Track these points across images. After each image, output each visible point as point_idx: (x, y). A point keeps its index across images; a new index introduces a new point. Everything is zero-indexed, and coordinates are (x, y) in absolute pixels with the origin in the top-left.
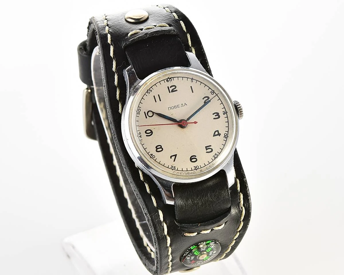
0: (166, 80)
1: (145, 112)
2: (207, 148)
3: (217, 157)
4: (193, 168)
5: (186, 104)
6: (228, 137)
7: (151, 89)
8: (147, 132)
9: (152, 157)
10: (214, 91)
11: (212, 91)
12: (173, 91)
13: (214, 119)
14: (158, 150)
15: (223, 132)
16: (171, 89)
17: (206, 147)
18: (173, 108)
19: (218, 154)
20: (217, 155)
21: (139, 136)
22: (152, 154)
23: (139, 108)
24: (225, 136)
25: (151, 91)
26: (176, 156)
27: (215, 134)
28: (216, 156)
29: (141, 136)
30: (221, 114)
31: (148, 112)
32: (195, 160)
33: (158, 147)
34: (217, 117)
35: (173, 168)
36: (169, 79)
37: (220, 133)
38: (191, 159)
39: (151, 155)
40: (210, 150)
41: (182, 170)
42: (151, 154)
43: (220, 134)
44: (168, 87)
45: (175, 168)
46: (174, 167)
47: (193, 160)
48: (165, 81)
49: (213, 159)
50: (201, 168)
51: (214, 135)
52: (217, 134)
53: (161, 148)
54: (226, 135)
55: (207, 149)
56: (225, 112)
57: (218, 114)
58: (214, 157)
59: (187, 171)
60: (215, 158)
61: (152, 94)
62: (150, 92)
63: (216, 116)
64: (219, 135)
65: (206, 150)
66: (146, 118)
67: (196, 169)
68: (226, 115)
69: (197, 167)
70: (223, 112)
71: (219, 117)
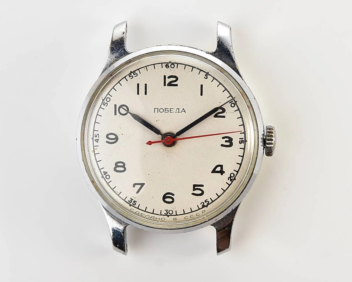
0: (166, 64)
1: (115, 106)
2: (196, 187)
3: (207, 206)
4: (164, 212)
5: (185, 111)
6: (235, 179)
7: (137, 72)
8: (110, 136)
9: (104, 176)
10: (237, 102)
11: (234, 102)
12: (170, 84)
13: (222, 145)
14: (118, 169)
15: (228, 170)
16: (168, 81)
17: (194, 186)
18: (161, 110)
19: (210, 201)
20: (207, 203)
21: (95, 138)
22: (107, 173)
23: (108, 96)
24: (231, 177)
25: (136, 75)
26: (142, 185)
27: (216, 170)
28: (205, 204)
29: (98, 140)
30: (236, 141)
31: (121, 106)
32: (170, 200)
33: (118, 164)
34: (228, 144)
35: (132, 202)
36: (170, 65)
37: (224, 170)
38: (164, 197)
39: (103, 174)
40: (200, 192)
41: (144, 210)
42: (104, 172)
43: (224, 172)
44: (165, 77)
45: (136, 204)
46: (134, 202)
47: (167, 200)
48: (164, 65)
49: (200, 207)
50: (177, 215)
51: (214, 171)
52: (219, 170)
53: (124, 166)
54: (233, 177)
55: (194, 189)
56: (244, 139)
57: (230, 140)
58: (202, 204)
59: (153, 213)
60: (204, 206)
61: (136, 80)
62: (134, 76)
63: (226, 141)
64: (222, 172)
65: (193, 191)
66: (115, 114)
67: (168, 214)
68: (242, 145)
69: (171, 212)
70: (240, 139)
71: (231, 145)
